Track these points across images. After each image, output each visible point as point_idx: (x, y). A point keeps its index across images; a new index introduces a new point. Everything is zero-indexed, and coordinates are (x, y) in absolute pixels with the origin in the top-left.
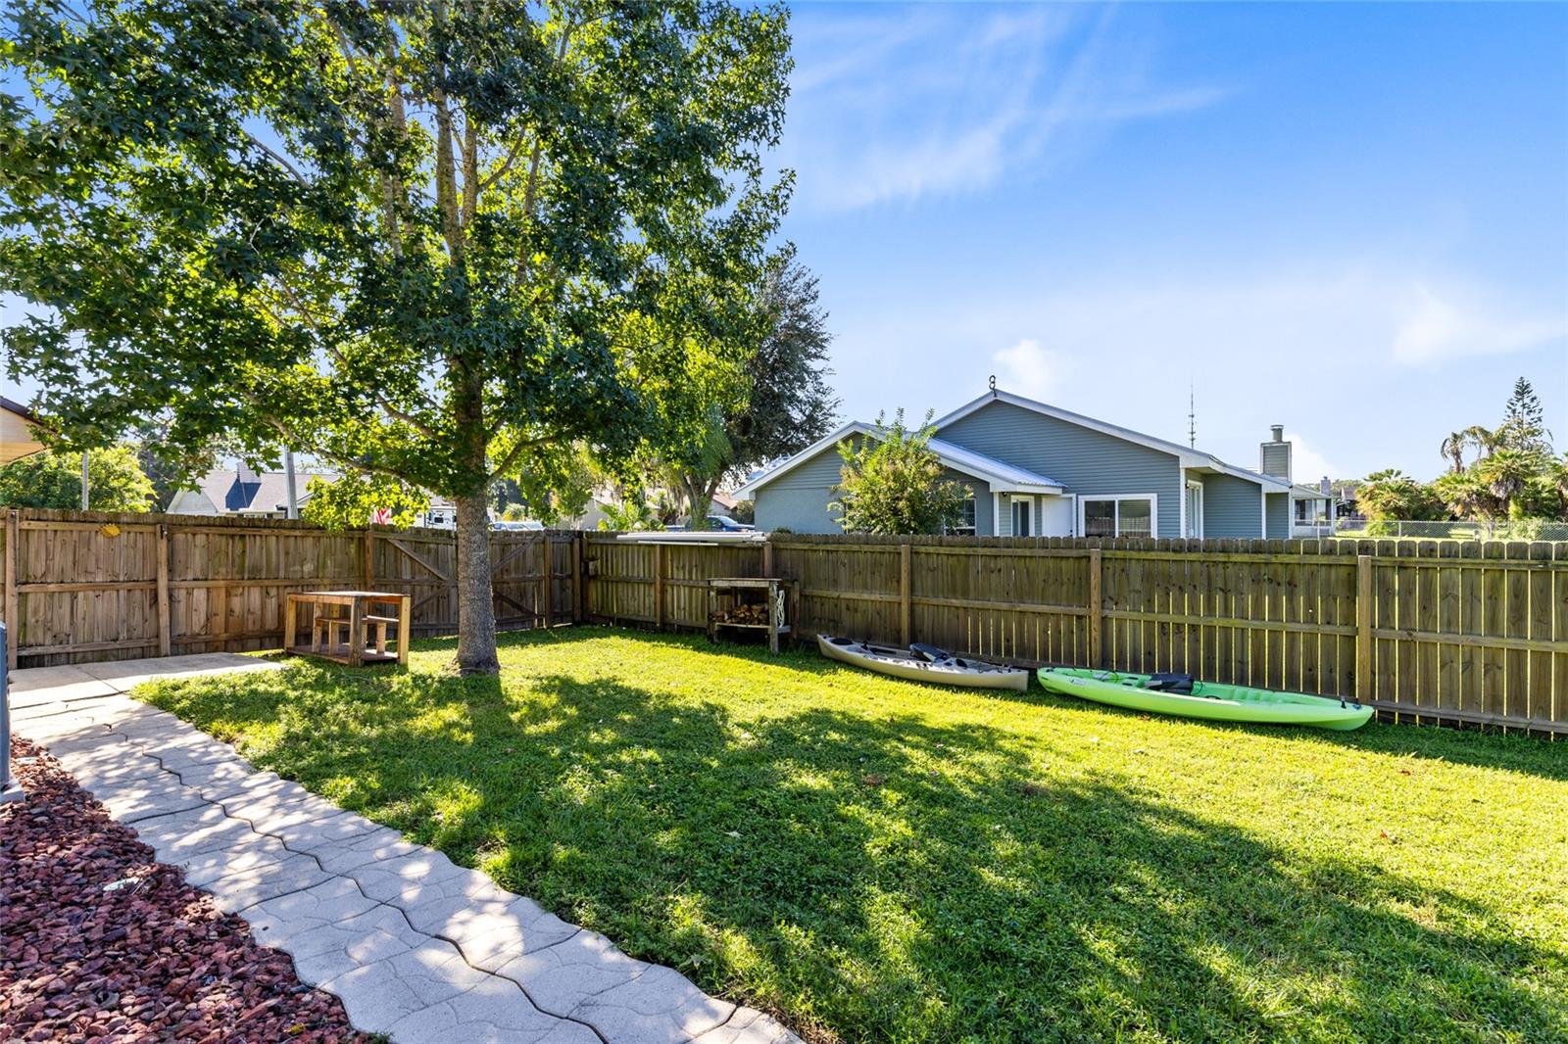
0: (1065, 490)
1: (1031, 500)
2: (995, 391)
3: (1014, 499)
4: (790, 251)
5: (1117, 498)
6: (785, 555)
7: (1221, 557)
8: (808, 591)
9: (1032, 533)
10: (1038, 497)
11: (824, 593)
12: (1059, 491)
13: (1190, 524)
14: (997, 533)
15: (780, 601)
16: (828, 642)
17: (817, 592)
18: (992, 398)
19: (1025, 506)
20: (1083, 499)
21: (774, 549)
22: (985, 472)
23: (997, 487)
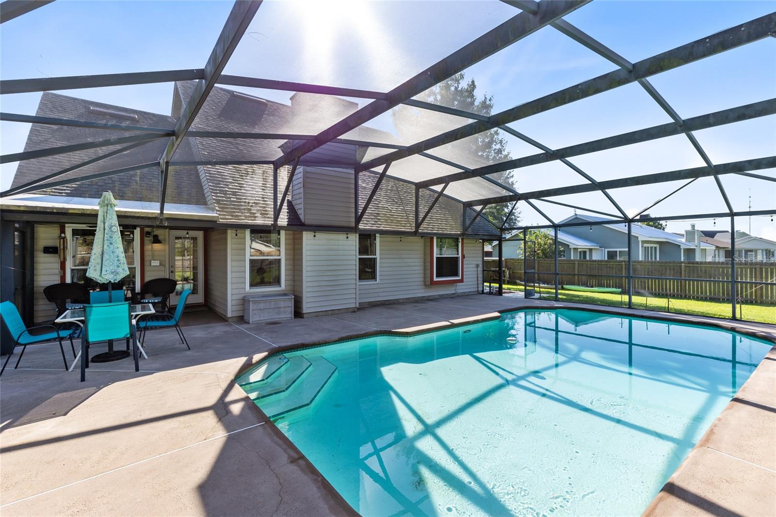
0: (600, 247)
1: (588, 251)
2: (576, 215)
3: (579, 250)
4: (509, 153)
5: (618, 250)
6: (508, 263)
7: (600, 263)
8: (514, 271)
9: (588, 258)
10: (591, 250)
11: (518, 272)
12: (598, 247)
13: (642, 258)
14: (572, 258)
15: (508, 273)
16: (519, 281)
17: (516, 271)
18: (575, 217)
19: (585, 252)
20: (606, 250)
21: (506, 262)
22: (568, 242)
23: (572, 246)
